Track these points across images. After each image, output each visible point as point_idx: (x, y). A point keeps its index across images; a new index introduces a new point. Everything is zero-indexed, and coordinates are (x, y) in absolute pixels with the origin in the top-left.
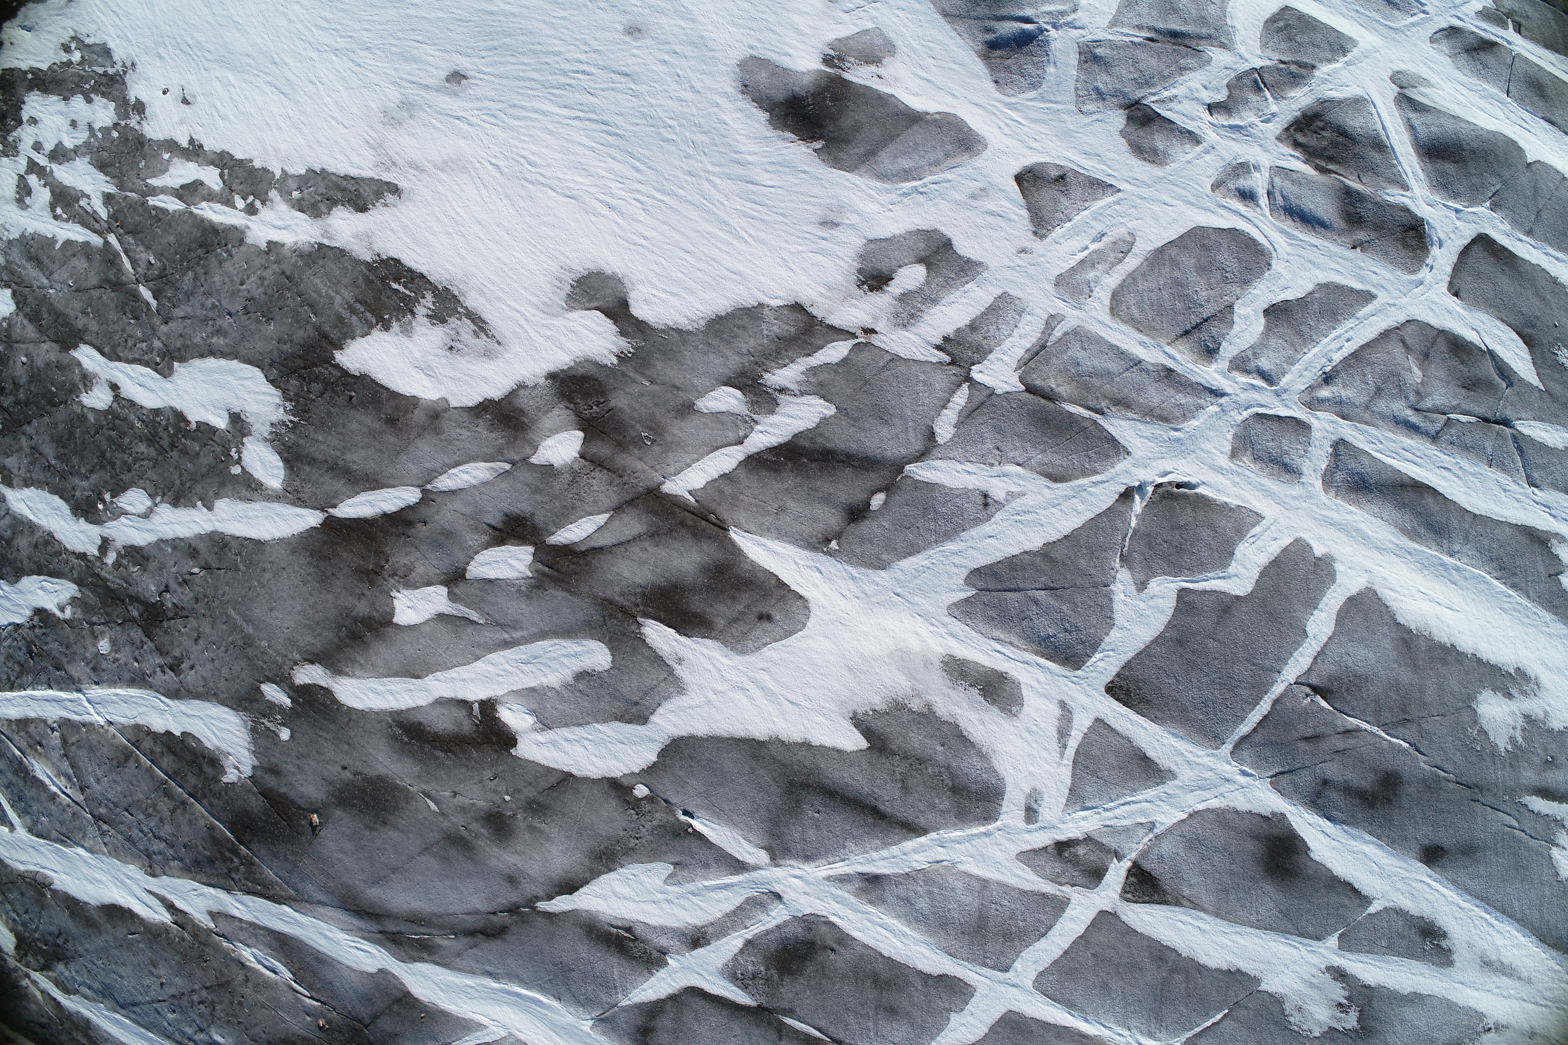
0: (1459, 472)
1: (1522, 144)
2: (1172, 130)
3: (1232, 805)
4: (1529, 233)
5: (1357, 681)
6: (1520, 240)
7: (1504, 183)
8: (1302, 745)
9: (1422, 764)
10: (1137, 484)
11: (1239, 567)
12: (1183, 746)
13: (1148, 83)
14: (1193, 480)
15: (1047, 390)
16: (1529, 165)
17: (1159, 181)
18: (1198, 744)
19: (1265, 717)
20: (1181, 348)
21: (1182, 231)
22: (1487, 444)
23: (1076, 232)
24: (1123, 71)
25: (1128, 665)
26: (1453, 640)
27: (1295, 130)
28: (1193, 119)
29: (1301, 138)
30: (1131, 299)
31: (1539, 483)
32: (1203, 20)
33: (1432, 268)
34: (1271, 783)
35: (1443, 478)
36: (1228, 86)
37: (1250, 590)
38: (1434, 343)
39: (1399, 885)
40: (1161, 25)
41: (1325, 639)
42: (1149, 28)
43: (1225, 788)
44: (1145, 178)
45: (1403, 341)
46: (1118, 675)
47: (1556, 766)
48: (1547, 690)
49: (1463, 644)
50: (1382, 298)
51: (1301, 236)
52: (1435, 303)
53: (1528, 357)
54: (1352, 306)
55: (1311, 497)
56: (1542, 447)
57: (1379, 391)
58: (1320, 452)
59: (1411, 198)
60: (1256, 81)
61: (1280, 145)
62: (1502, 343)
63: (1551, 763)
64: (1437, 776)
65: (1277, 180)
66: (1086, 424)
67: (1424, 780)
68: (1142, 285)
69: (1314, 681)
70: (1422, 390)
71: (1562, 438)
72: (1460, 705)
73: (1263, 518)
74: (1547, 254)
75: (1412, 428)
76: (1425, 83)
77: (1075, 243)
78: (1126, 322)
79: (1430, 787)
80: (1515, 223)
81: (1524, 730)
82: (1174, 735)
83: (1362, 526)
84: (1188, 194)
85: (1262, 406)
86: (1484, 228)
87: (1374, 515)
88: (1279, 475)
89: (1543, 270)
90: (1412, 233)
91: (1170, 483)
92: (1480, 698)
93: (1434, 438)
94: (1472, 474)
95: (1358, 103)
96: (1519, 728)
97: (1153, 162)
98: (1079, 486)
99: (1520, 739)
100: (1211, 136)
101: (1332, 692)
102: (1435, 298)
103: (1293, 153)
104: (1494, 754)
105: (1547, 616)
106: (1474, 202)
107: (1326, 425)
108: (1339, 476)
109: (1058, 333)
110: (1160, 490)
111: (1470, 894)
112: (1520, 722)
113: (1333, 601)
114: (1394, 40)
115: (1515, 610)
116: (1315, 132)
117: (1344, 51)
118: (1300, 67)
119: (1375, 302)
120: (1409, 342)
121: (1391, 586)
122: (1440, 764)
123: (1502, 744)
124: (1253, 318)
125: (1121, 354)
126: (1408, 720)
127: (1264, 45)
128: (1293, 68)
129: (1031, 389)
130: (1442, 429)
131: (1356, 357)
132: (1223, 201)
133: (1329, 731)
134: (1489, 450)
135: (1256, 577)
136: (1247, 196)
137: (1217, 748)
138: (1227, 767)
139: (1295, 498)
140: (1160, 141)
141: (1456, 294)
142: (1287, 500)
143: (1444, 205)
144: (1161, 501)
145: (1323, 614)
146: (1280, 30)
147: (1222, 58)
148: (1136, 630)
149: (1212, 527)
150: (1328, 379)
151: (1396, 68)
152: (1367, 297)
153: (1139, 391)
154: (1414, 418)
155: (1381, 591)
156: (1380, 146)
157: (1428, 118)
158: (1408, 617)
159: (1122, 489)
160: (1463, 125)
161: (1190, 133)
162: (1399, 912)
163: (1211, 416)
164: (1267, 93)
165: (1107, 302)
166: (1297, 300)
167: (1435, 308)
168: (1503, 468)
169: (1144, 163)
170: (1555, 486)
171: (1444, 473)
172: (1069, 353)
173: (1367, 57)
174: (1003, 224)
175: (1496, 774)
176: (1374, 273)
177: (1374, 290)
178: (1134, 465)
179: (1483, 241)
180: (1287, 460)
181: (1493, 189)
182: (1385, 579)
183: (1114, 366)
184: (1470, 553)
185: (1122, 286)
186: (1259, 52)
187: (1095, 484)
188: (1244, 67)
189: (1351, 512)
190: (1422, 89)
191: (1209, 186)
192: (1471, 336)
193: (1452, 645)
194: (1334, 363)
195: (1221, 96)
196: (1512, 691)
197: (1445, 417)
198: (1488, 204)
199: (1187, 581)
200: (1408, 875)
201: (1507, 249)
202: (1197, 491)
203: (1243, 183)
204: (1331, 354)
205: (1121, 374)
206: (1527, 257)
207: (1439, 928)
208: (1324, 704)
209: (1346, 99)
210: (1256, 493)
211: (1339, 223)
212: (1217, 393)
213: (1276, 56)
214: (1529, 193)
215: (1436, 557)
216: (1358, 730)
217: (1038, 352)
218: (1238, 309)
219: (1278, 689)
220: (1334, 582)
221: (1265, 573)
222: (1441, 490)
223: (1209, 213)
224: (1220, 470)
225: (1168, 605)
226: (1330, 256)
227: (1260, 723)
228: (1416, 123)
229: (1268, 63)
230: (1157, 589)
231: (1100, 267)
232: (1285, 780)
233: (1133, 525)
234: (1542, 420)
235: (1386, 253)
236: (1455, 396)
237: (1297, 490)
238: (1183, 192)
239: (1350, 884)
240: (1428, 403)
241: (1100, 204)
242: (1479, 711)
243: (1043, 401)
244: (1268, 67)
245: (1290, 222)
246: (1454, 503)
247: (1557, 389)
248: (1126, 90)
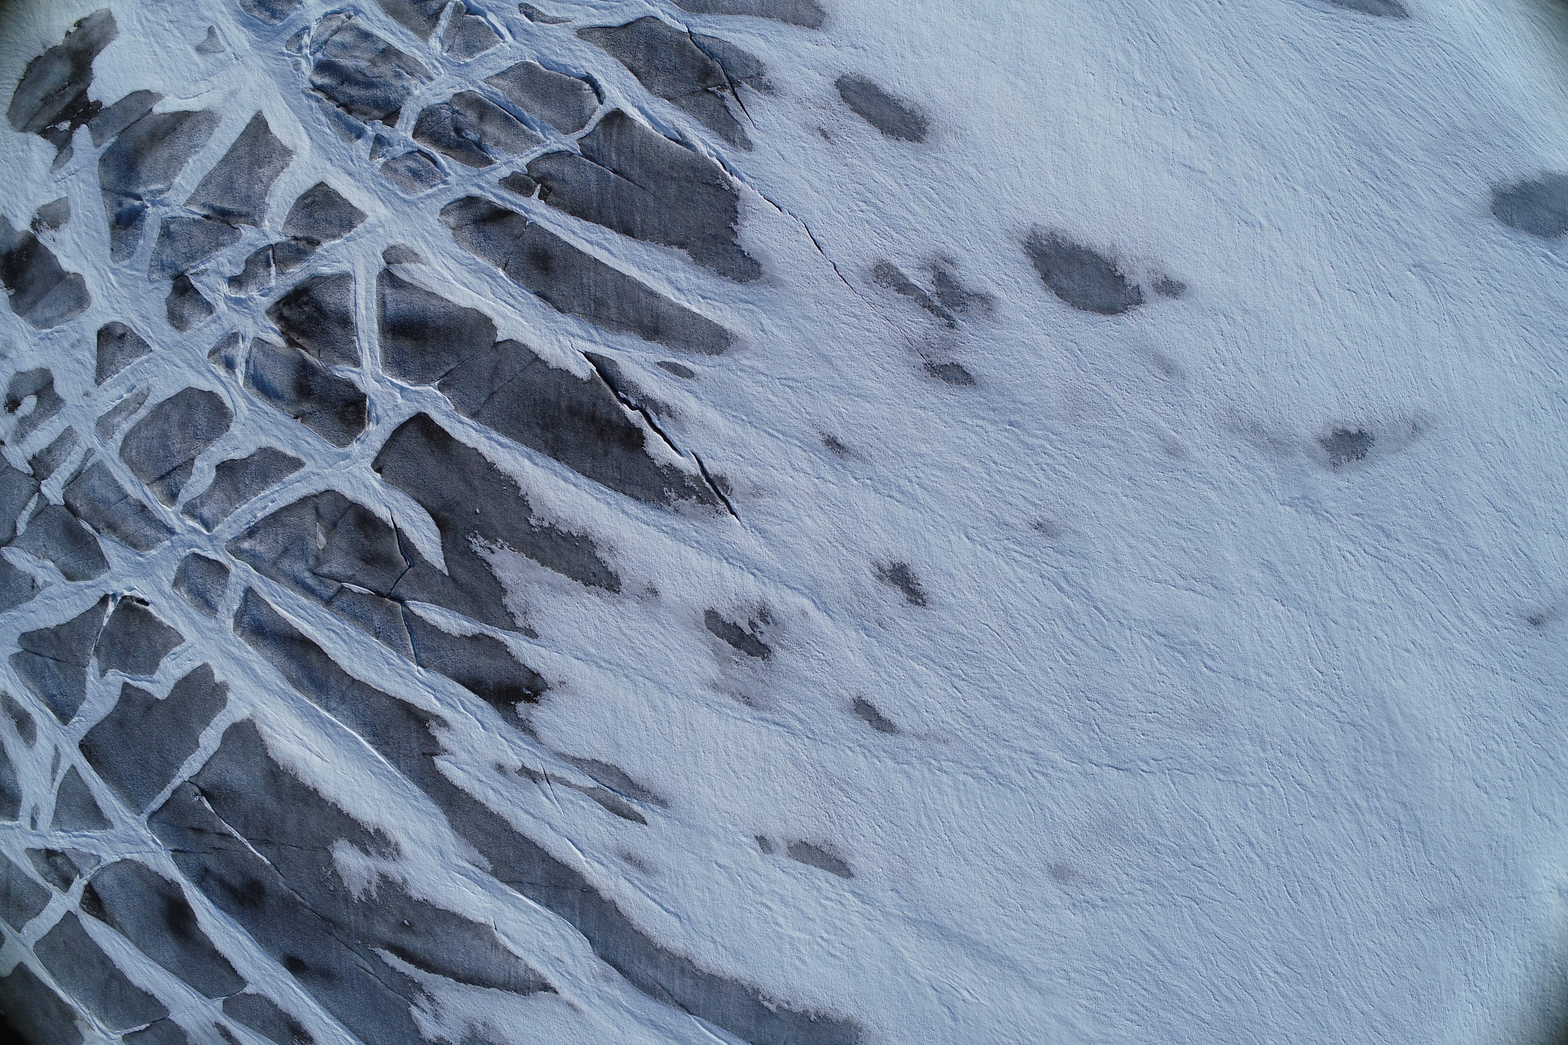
0: (346, 638)
1: (497, 321)
2: (197, 300)
3: (146, 862)
4: (474, 415)
5: (232, 795)
6: (461, 422)
7: (461, 362)
8: (191, 834)
9: (280, 884)
10: (111, 593)
11: (162, 676)
12: (117, 804)
13: (193, 258)
14: (147, 599)
15: (75, 508)
16: (497, 344)
17: (177, 344)
18: (128, 807)
19: (167, 801)
20: (155, 489)
21: (179, 390)
22: (375, 617)
23: (118, 383)
24: (181, 246)
25: (91, 732)
26: (317, 785)
27: (284, 305)
28: (213, 291)
29: (286, 312)
30: (134, 443)
31: (426, 664)
32: (247, 199)
33: (363, 442)
34: (172, 856)
35: (331, 639)
36: (247, 261)
37: (166, 696)
38: (343, 515)
39: (268, 979)
40: (217, 204)
41: (212, 753)
42: (212, 207)
43: (143, 848)
44: (169, 342)
45: (317, 509)
46: (86, 737)
47: (414, 932)
48: (406, 859)
49: (325, 792)
50: (310, 466)
51: (259, 403)
52: (355, 477)
53: (438, 540)
54: (281, 471)
55: (221, 632)
56: (434, 630)
57: (286, 551)
58: (233, 595)
59: (359, 374)
60: (268, 258)
61: (267, 318)
62: (413, 524)
63: (409, 928)
64: (294, 899)
65: (254, 350)
66: (90, 539)
67: (283, 899)
68: (144, 433)
69: (200, 784)
70: (321, 555)
71: (459, 625)
72: (317, 844)
73: (184, 641)
74: (490, 438)
75: (309, 591)
76: (414, 258)
77: (115, 392)
78: (126, 462)
79: (288, 905)
80: (461, 405)
81: (379, 887)
82: (113, 794)
83: (255, 666)
84: (191, 358)
85: (198, 547)
86: (425, 407)
87: (267, 658)
88: (202, 608)
89: (480, 454)
90: (351, 408)
91: (131, 597)
92: (336, 845)
93: (328, 602)
94: (356, 641)
95: (344, 279)
96: (374, 884)
97: (177, 328)
98: (79, 586)
99: (375, 895)
100: (222, 307)
101: (214, 798)
102: (357, 472)
103: (274, 326)
104: (347, 897)
105: (417, 791)
106: (422, 380)
107: (241, 573)
108: (246, 619)
109: (89, 464)
110: (124, 601)
111: (332, 1013)
112: (376, 879)
113: (221, 723)
114: (405, 213)
115: (384, 775)
116: (300, 307)
117: (351, 226)
118: (309, 243)
119: (302, 470)
120: (322, 511)
121: (270, 724)
122: (296, 889)
123: (356, 892)
124: (206, 471)
125: (119, 488)
126: (270, 842)
127: (288, 222)
128: (301, 245)
129: (68, 505)
130: (335, 595)
131: (275, 518)
132: (212, 366)
133: (209, 829)
134: (377, 623)
135: (172, 687)
136: (230, 365)
137: (139, 815)
138: (144, 832)
139: (209, 629)
140: (187, 309)
141: (379, 470)
142: (204, 630)
143: (391, 382)
144: (123, 610)
145: (213, 731)
146: (307, 206)
147: (249, 235)
148: (97, 706)
149: (148, 638)
150: (251, 533)
151: (392, 242)
152: (296, 464)
153: (124, 519)
154: (310, 581)
155: (259, 724)
156: (345, 321)
157: (402, 294)
158: (278, 754)
159: (102, 595)
160: (434, 302)
161: (208, 303)
162: (270, 1002)
163: (165, 549)
164: (273, 269)
165: (120, 444)
166: (241, 460)
167: (354, 482)
168: (390, 643)
169: (173, 328)
170: (443, 670)
171: (333, 635)
172: (92, 481)
173: (369, 232)
174: (82, 371)
175: (350, 918)
176: (308, 443)
177: (303, 459)
178: (111, 578)
179: (421, 422)
180: (208, 597)
181: (447, 369)
182: (265, 716)
183: (113, 497)
184: (345, 713)
185: (131, 431)
186: (280, 229)
187: (89, 587)
188: (264, 243)
189: (248, 652)
190: (406, 265)
191: (207, 352)
192: (382, 512)
193: (315, 790)
194: (257, 520)
195: (238, 271)
196: (370, 849)
197: (339, 584)
198: (437, 383)
199: (129, 678)
200: (275, 974)
201: (444, 430)
202: (148, 608)
203: (231, 351)
204: (256, 511)
205: (116, 503)
206: (464, 440)
207: (306, 1031)
208: (207, 805)
209: (333, 275)
210: (184, 619)
211: (290, 394)
212: (171, 531)
213: (292, 232)
214: (486, 374)
215: (314, 708)
216: (230, 836)
217: (77, 477)
218: (197, 463)
219: (176, 782)
220: (224, 707)
221: (178, 685)
222: (325, 650)
223: (201, 377)
224: (163, 594)
225: (117, 692)
226: (277, 423)
227: (164, 805)
228: (389, 299)
229: (284, 239)
230: (111, 678)
231: (124, 414)
232: (181, 857)
233: (104, 624)
234: (439, 604)
235: (323, 426)
236: (352, 566)
237: (212, 623)
238: (188, 355)
239: (229, 962)
240: (325, 569)
241: (138, 360)
242: (334, 856)
243: (71, 515)
244: (282, 243)
245: (255, 390)
246: (336, 664)
247: (464, 576)
248: (178, 263)
